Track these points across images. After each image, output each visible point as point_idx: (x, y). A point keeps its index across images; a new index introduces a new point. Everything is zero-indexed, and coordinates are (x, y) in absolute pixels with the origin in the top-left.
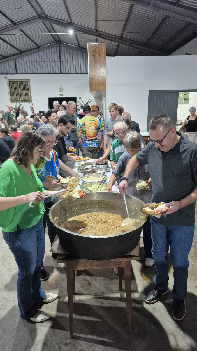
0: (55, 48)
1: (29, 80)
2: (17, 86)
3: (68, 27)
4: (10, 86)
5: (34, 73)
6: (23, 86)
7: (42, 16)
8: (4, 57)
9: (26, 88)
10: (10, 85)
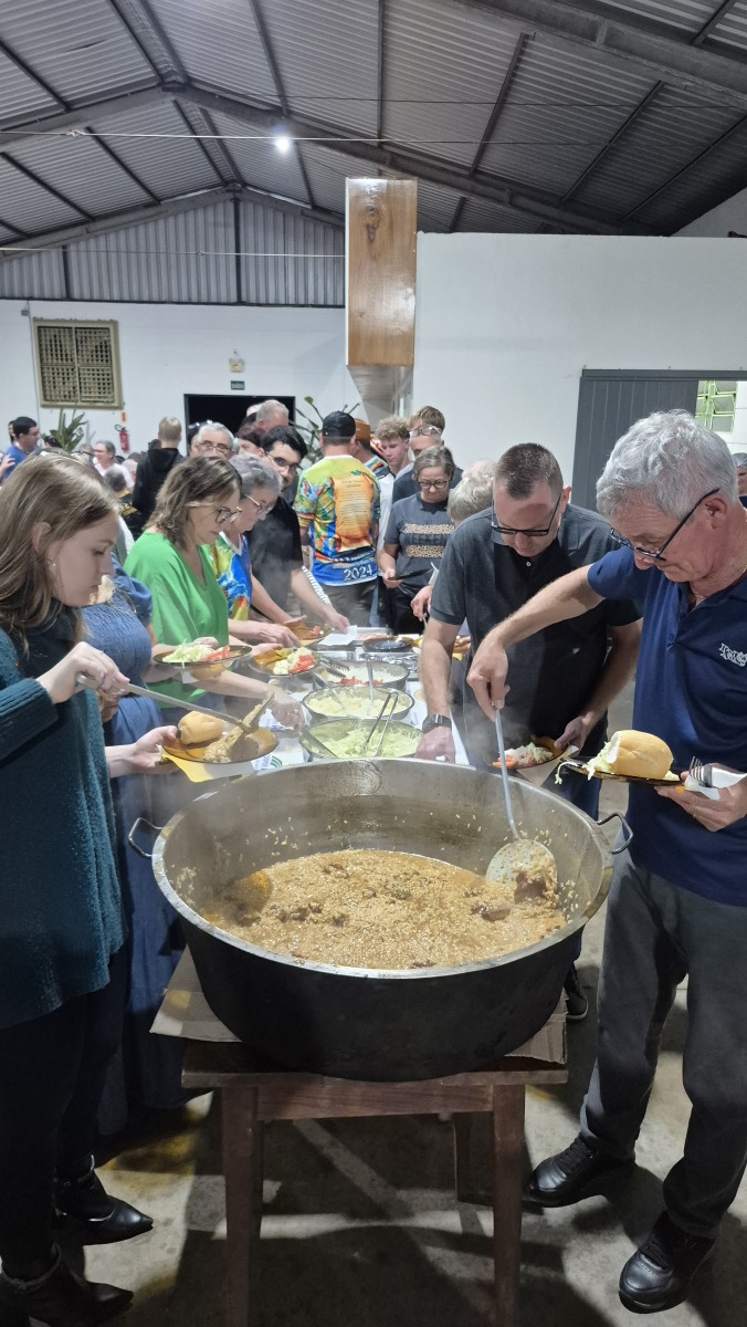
0: (220, 207)
1: (115, 323)
2: (69, 345)
3: (273, 124)
4: (40, 345)
5: (136, 298)
6: (91, 344)
7: (174, 82)
8: (22, 236)
9: (104, 353)
10: (40, 340)
